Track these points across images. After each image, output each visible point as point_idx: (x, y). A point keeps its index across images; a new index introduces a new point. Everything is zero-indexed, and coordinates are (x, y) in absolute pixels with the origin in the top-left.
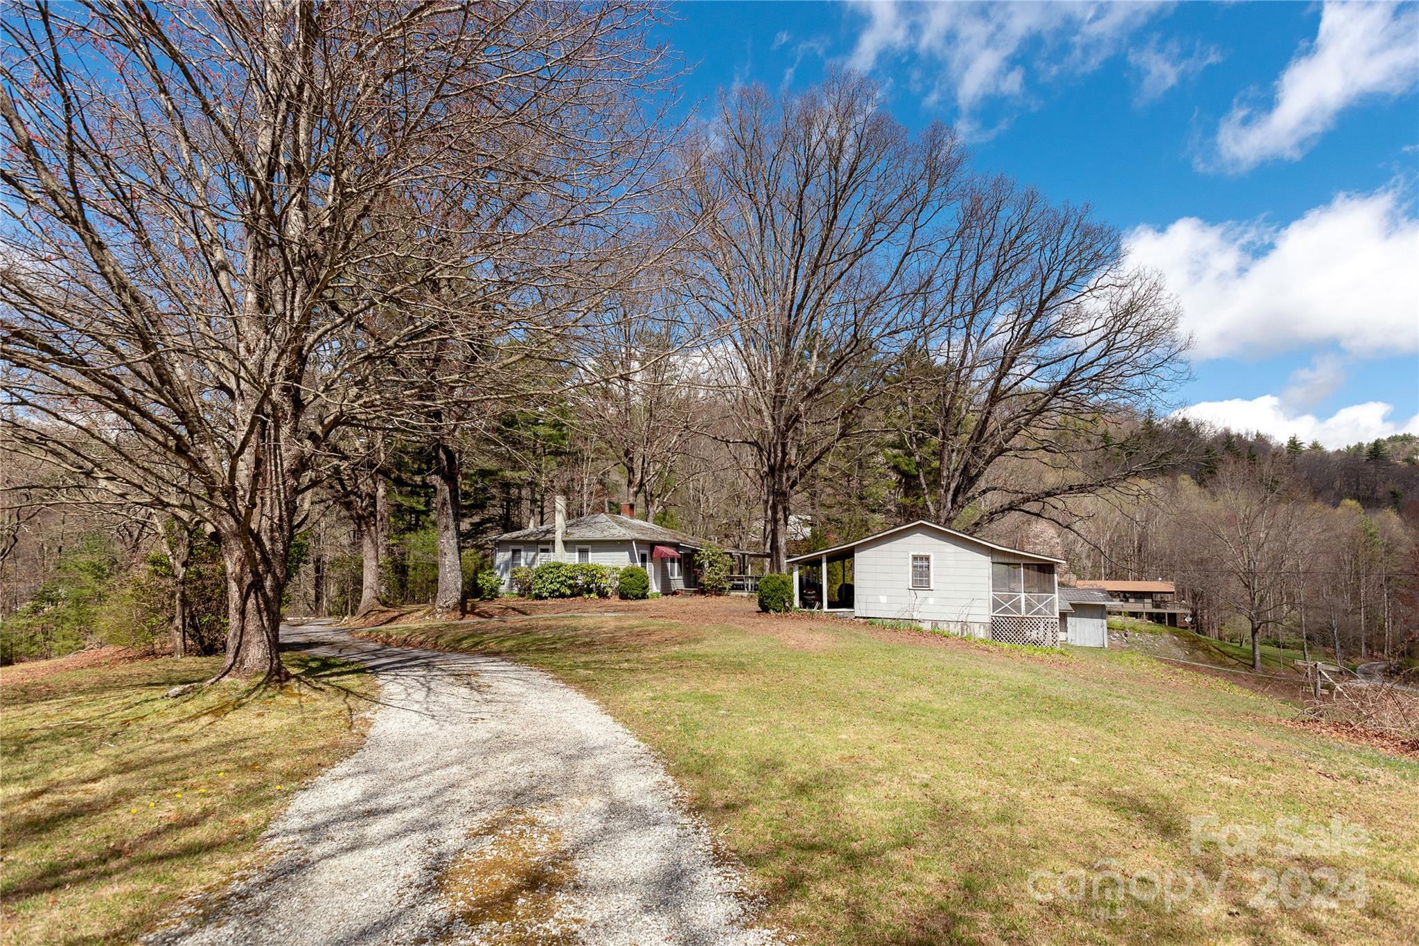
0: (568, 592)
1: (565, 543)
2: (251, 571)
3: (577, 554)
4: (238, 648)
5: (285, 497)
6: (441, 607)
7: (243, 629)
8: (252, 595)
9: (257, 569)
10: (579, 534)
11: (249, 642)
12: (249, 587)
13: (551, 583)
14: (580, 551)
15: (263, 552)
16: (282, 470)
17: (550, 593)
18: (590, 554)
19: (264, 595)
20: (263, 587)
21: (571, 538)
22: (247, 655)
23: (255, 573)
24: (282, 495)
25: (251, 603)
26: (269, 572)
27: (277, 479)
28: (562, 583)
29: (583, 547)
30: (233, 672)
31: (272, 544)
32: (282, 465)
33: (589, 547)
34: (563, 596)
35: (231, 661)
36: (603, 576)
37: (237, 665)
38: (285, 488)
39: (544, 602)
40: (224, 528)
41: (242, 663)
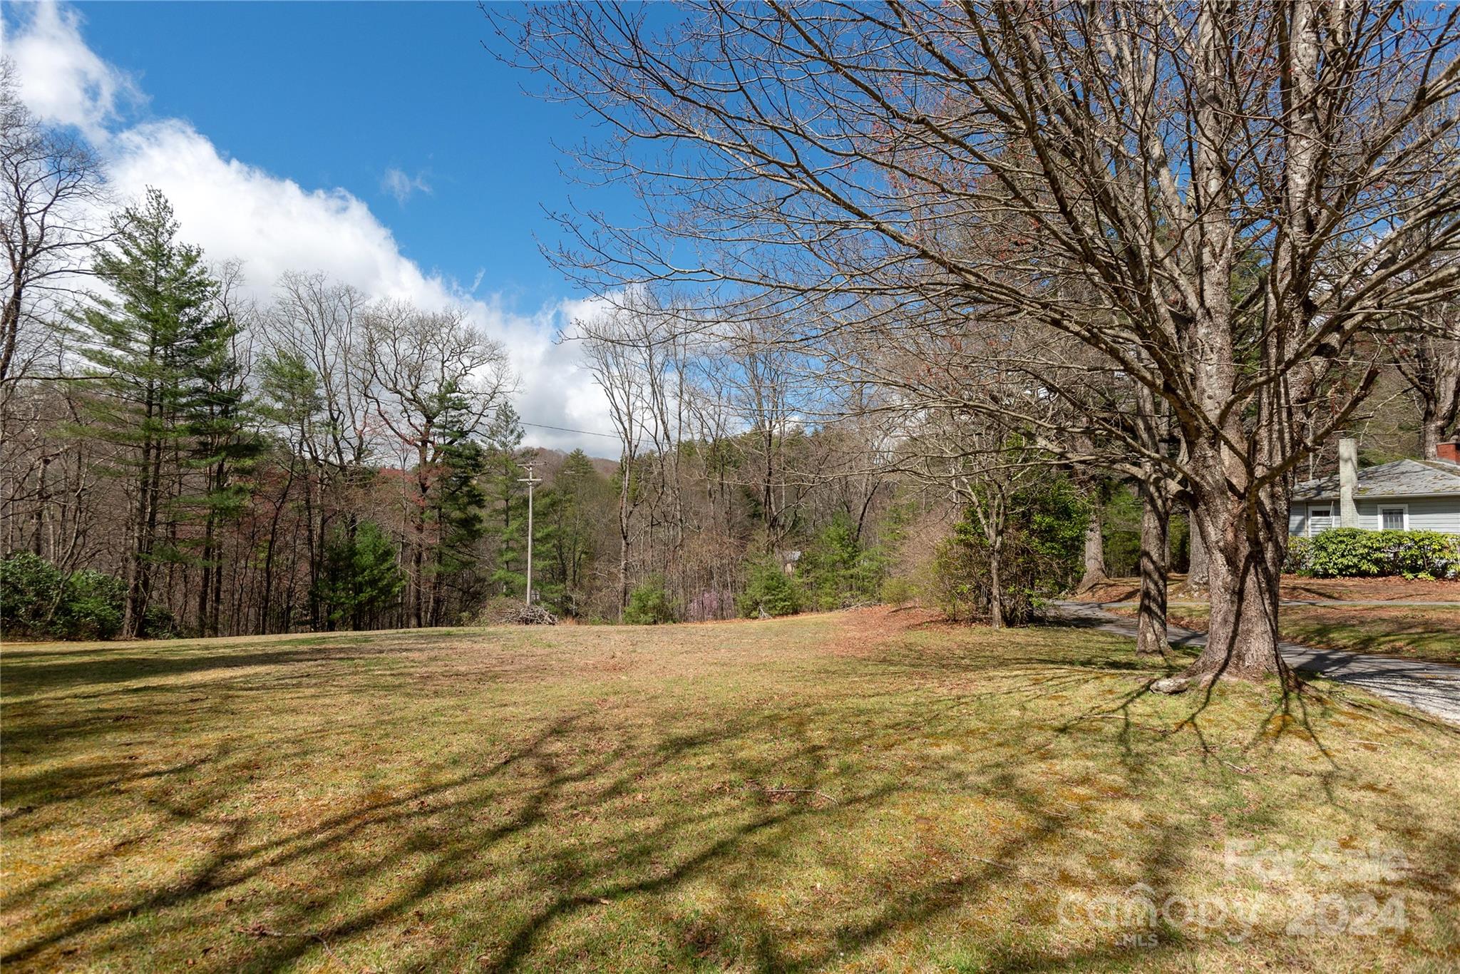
0: (1375, 569)
1: (1358, 503)
2: (1248, 539)
3: (1380, 518)
4: (1233, 638)
5: (1292, 438)
6: (1197, 583)
7: (1238, 615)
8: (1252, 570)
9: (1257, 536)
10: (1378, 489)
11: (1249, 631)
12: (1247, 559)
13: (1343, 556)
14: (1385, 513)
15: (1264, 514)
16: (1288, 402)
17: (1340, 571)
18: (1406, 517)
19: (1266, 570)
20: (1263, 560)
21: (1368, 495)
22: (1248, 650)
23: (1254, 542)
24: (1287, 436)
25: (1251, 582)
26: (1270, 539)
27: (1279, 413)
28: (1363, 557)
29: (1393, 507)
30: (1231, 668)
31: (1273, 503)
32: (1287, 394)
33: (1406, 506)
34: (1364, 574)
35: (1224, 655)
36: (1443, 548)
37: (1234, 660)
38: (1291, 426)
39: (1333, 581)
40: (1208, 483)
41: (1240, 657)
